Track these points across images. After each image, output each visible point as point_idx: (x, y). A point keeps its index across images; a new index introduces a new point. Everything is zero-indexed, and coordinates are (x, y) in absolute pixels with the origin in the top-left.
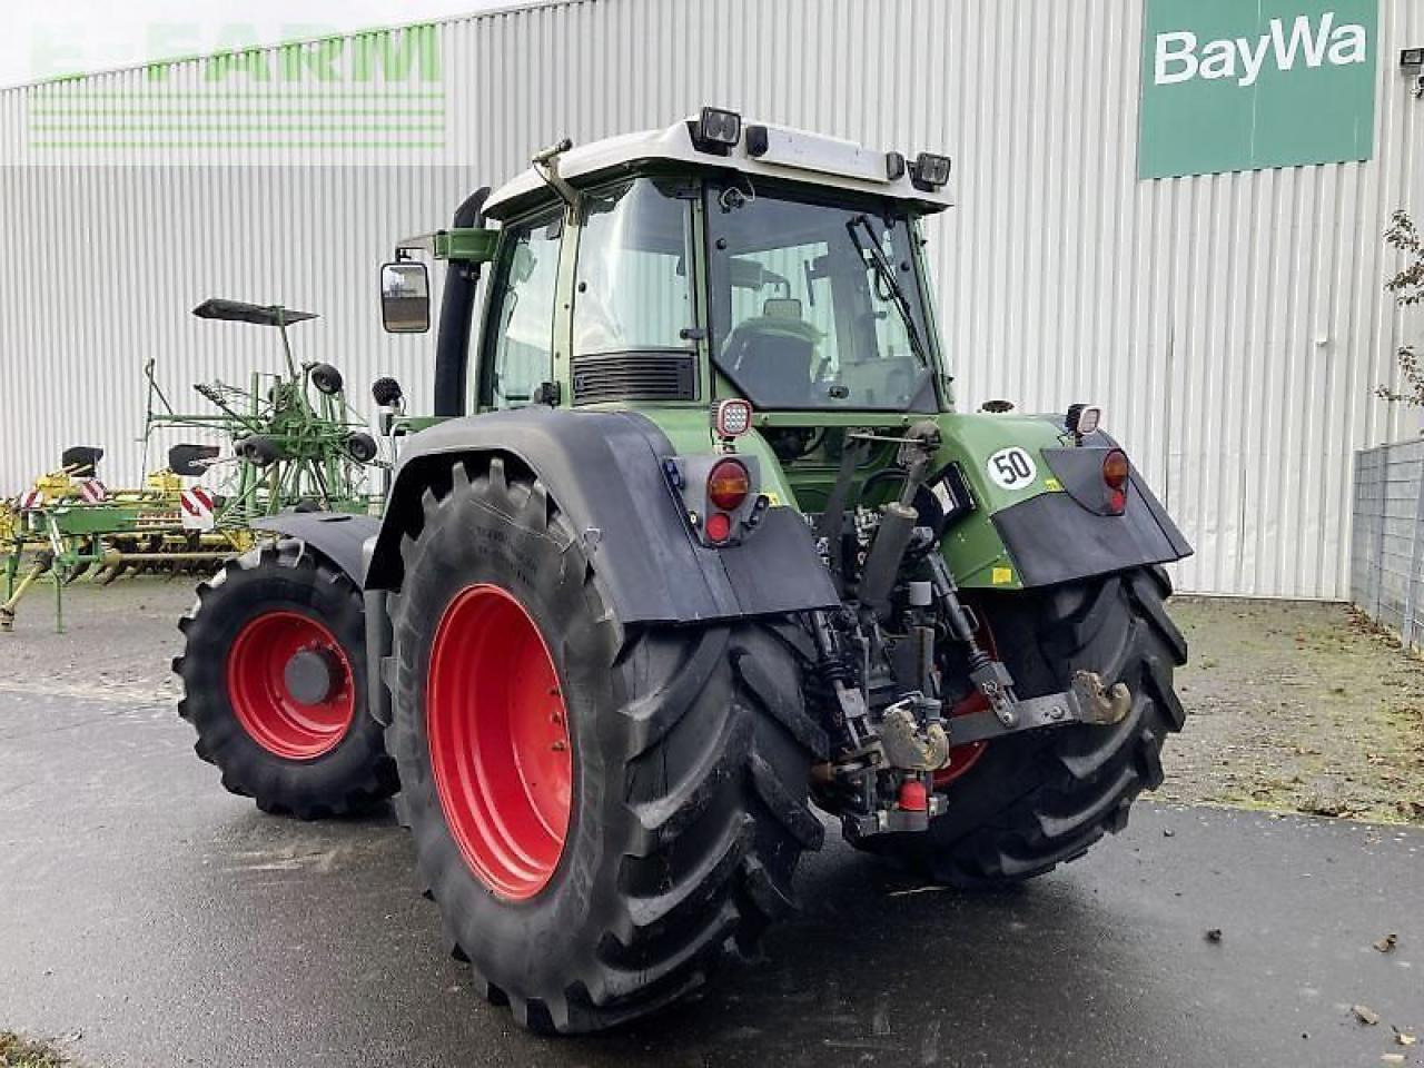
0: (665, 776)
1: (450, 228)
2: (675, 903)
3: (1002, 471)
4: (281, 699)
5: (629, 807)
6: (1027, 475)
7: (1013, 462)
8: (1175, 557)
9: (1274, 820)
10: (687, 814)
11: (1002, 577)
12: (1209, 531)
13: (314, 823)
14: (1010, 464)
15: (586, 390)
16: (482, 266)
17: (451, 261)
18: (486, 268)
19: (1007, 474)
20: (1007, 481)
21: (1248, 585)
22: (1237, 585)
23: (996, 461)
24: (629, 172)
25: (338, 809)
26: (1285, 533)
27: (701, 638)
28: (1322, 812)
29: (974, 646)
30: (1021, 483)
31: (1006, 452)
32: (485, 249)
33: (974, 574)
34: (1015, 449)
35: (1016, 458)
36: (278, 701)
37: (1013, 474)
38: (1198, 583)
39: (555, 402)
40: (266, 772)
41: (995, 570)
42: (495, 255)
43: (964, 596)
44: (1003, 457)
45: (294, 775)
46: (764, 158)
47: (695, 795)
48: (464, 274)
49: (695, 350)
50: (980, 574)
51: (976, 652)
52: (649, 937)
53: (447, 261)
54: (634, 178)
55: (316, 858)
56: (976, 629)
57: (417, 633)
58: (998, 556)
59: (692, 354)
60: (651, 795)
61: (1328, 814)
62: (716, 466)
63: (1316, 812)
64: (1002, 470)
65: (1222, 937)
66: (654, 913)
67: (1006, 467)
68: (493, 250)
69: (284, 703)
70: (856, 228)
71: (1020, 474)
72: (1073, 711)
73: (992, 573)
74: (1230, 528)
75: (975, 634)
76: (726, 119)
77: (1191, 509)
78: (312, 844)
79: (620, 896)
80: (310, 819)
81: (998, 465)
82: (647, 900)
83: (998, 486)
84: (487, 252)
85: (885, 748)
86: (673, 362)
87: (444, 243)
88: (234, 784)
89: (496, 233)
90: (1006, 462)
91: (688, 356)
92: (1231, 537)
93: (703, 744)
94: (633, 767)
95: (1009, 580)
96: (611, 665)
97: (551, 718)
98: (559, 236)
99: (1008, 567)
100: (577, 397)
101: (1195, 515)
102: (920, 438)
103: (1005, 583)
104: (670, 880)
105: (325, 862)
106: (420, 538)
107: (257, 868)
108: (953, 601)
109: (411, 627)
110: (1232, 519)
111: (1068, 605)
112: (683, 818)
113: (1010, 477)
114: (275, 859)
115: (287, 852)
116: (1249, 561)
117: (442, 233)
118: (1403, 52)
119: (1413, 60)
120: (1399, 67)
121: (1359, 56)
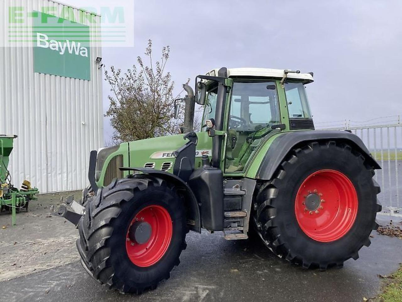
12: (59, 174)
15: (295, 126)
21: (70, 188)
22: (67, 188)
26: (78, 173)
38: (57, 189)
74: (64, 173)
77: (54, 169)
92: (65, 175)
98: (275, 89)
100: (292, 128)
101: (55, 169)
110: (65, 170)
116: (70, 181)
118: (98, 58)
119: (99, 60)
120: (95, 60)
121: (86, 55)
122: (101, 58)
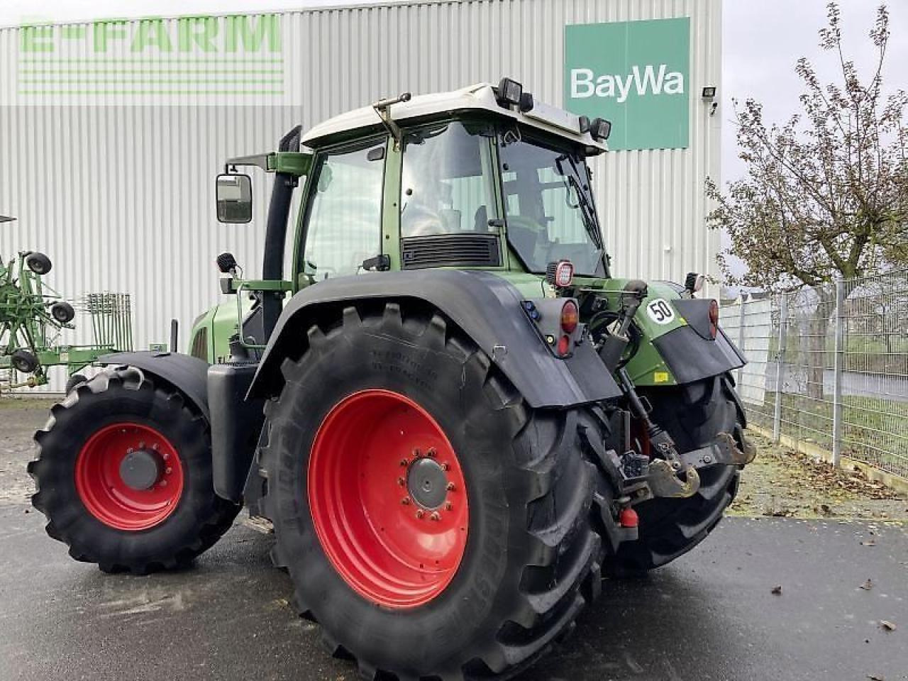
0: (555, 510)
1: (277, 151)
2: (561, 595)
3: (655, 314)
4: (112, 488)
5: (530, 533)
6: (670, 315)
7: (661, 307)
8: (741, 364)
9: (753, 521)
10: (572, 534)
11: (662, 378)
13: (149, 576)
14: (659, 309)
15: (415, 260)
16: (300, 179)
17: (277, 173)
18: (303, 180)
19: (659, 315)
20: (659, 319)
23: (651, 307)
24: (449, 117)
25: (168, 565)
27: (565, 417)
28: (777, 515)
29: (649, 421)
30: (667, 320)
31: (656, 301)
32: (304, 166)
33: (640, 377)
34: (661, 300)
35: (662, 305)
36: (110, 489)
37: (661, 314)
39: (386, 268)
40: (108, 542)
41: (656, 374)
42: (310, 171)
43: (639, 390)
44: (655, 304)
45: (133, 542)
46: (530, 113)
47: (576, 521)
48: (287, 183)
49: (498, 234)
50: (645, 377)
51: (651, 425)
52: (544, 621)
53: (275, 174)
54: (450, 121)
55: (169, 600)
56: (650, 411)
57: (300, 428)
58: (658, 366)
59: (496, 236)
60: (545, 524)
61: (780, 516)
62: (565, 305)
63: (775, 515)
64: (655, 312)
65: (781, 591)
66: (548, 604)
67: (657, 311)
68: (308, 168)
69: (114, 490)
70: (561, 162)
71: (666, 315)
72: (717, 457)
73: (653, 376)
75: (649, 414)
76: (515, 87)
78: (159, 591)
79: (522, 595)
80: (146, 574)
81: (653, 310)
82: (541, 596)
83: (655, 323)
84: (305, 168)
85: (649, 485)
86: (485, 241)
87: (274, 161)
88: (79, 553)
89: (311, 156)
90: (656, 308)
91: (493, 237)
93: (574, 487)
94: (533, 506)
95: (667, 380)
96: (513, 437)
97: (399, 482)
98: (382, 158)
99: (665, 371)
100: (406, 265)
102: (636, 290)
103: (664, 381)
104: (555, 581)
105: (177, 601)
106: (304, 359)
107: (128, 612)
108: (633, 393)
109: (294, 424)
111: (696, 394)
112: (570, 538)
113: (661, 317)
114: (136, 605)
115: (143, 598)
117: (273, 154)
118: (705, 89)
119: (709, 93)
120: (701, 97)
121: (680, 90)
122: (714, 89)
